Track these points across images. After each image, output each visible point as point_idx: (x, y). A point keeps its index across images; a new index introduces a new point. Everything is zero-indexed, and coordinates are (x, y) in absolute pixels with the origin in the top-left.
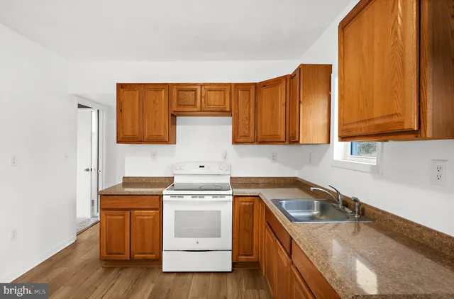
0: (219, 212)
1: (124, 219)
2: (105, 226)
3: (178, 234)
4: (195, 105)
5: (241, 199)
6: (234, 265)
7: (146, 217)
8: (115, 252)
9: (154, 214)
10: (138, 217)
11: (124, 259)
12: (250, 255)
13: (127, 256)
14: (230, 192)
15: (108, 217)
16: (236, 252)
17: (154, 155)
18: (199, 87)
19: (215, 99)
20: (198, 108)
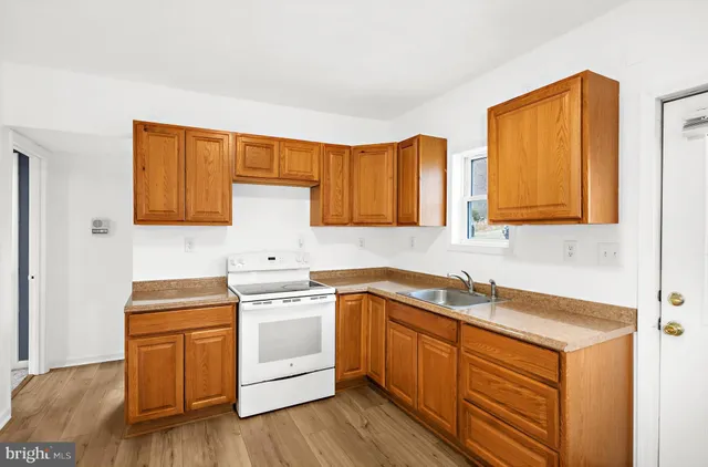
0: (319, 318)
1: (174, 349)
2: (136, 364)
3: (264, 357)
4: (270, 170)
6: (338, 386)
7: (212, 341)
8: (156, 405)
9: (225, 333)
10: (198, 342)
11: (174, 413)
12: (357, 369)
13: (180, 409)
14: (333, 290)
15: (144, 349)
16: (340, 368)
17: (190, 243)
18: (276, 144)
19: (298, 163)
20: (275, 174)
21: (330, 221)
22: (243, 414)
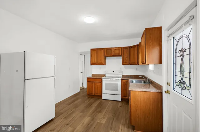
0: (117, 84)
1: (93, 85)
2: (88, 86)
3: (106, 89)
4: (111, 54)
5: (123, 80)
7: (98, 84)
8: (90, 93)
9: (100, 83)
10: (96, 84)
12: (126, 97)
13: (93, 94)
15: (89, 84)
16: (122, 95)
17: (100, 68)
18: (112, 49)
19: (117, 52)
20: (112, 55)
21: (124, 64)
22: (103, 99)
